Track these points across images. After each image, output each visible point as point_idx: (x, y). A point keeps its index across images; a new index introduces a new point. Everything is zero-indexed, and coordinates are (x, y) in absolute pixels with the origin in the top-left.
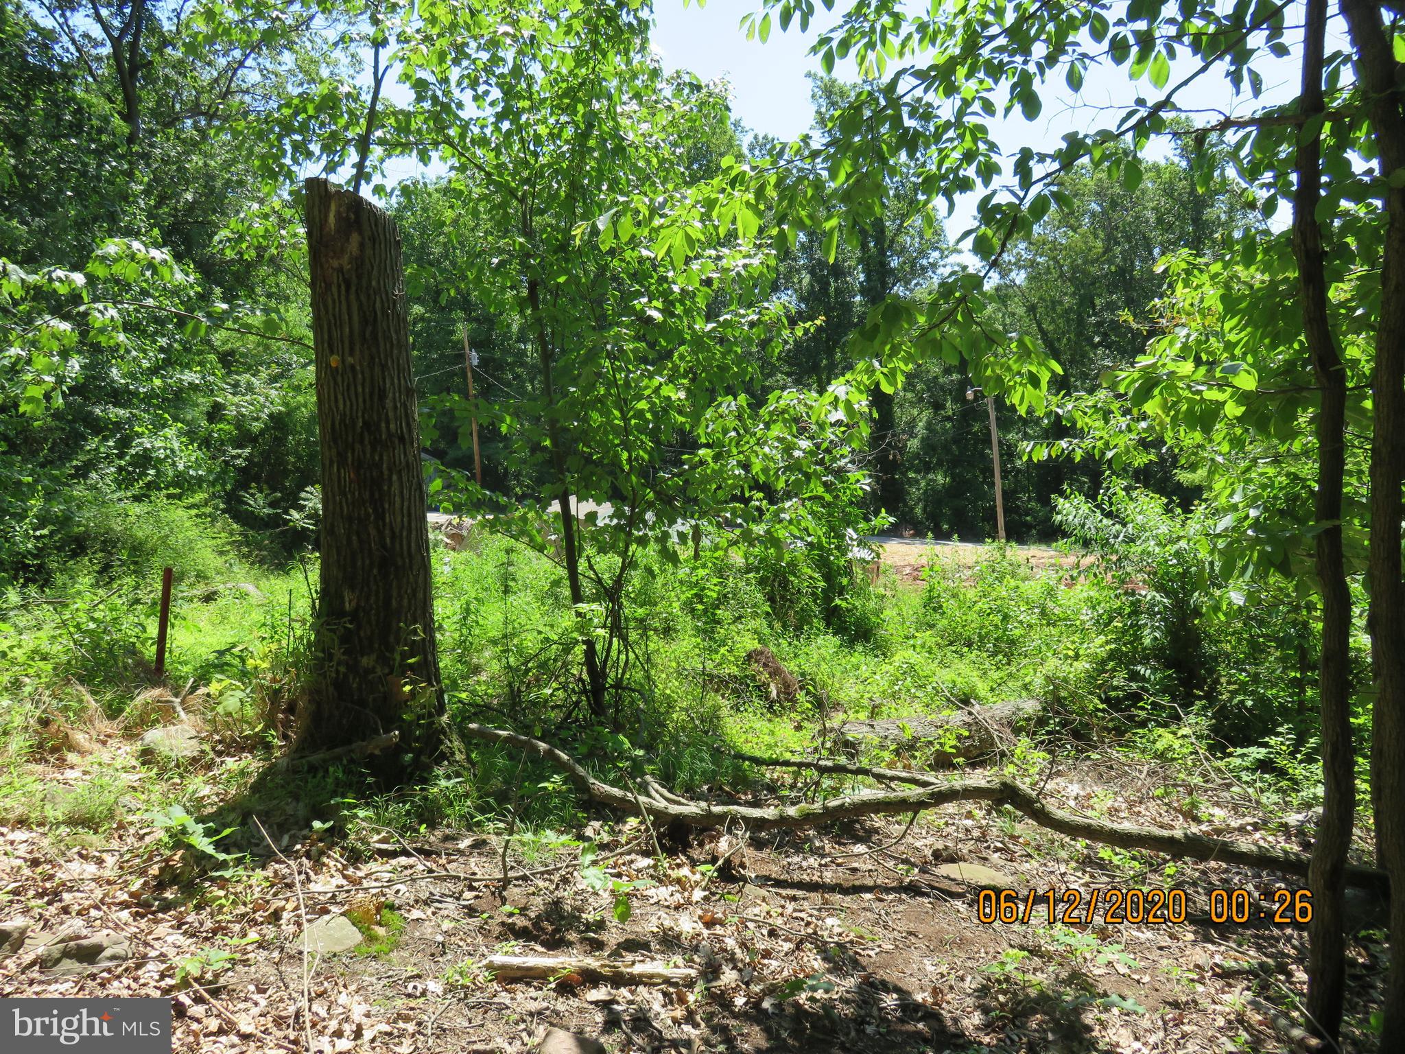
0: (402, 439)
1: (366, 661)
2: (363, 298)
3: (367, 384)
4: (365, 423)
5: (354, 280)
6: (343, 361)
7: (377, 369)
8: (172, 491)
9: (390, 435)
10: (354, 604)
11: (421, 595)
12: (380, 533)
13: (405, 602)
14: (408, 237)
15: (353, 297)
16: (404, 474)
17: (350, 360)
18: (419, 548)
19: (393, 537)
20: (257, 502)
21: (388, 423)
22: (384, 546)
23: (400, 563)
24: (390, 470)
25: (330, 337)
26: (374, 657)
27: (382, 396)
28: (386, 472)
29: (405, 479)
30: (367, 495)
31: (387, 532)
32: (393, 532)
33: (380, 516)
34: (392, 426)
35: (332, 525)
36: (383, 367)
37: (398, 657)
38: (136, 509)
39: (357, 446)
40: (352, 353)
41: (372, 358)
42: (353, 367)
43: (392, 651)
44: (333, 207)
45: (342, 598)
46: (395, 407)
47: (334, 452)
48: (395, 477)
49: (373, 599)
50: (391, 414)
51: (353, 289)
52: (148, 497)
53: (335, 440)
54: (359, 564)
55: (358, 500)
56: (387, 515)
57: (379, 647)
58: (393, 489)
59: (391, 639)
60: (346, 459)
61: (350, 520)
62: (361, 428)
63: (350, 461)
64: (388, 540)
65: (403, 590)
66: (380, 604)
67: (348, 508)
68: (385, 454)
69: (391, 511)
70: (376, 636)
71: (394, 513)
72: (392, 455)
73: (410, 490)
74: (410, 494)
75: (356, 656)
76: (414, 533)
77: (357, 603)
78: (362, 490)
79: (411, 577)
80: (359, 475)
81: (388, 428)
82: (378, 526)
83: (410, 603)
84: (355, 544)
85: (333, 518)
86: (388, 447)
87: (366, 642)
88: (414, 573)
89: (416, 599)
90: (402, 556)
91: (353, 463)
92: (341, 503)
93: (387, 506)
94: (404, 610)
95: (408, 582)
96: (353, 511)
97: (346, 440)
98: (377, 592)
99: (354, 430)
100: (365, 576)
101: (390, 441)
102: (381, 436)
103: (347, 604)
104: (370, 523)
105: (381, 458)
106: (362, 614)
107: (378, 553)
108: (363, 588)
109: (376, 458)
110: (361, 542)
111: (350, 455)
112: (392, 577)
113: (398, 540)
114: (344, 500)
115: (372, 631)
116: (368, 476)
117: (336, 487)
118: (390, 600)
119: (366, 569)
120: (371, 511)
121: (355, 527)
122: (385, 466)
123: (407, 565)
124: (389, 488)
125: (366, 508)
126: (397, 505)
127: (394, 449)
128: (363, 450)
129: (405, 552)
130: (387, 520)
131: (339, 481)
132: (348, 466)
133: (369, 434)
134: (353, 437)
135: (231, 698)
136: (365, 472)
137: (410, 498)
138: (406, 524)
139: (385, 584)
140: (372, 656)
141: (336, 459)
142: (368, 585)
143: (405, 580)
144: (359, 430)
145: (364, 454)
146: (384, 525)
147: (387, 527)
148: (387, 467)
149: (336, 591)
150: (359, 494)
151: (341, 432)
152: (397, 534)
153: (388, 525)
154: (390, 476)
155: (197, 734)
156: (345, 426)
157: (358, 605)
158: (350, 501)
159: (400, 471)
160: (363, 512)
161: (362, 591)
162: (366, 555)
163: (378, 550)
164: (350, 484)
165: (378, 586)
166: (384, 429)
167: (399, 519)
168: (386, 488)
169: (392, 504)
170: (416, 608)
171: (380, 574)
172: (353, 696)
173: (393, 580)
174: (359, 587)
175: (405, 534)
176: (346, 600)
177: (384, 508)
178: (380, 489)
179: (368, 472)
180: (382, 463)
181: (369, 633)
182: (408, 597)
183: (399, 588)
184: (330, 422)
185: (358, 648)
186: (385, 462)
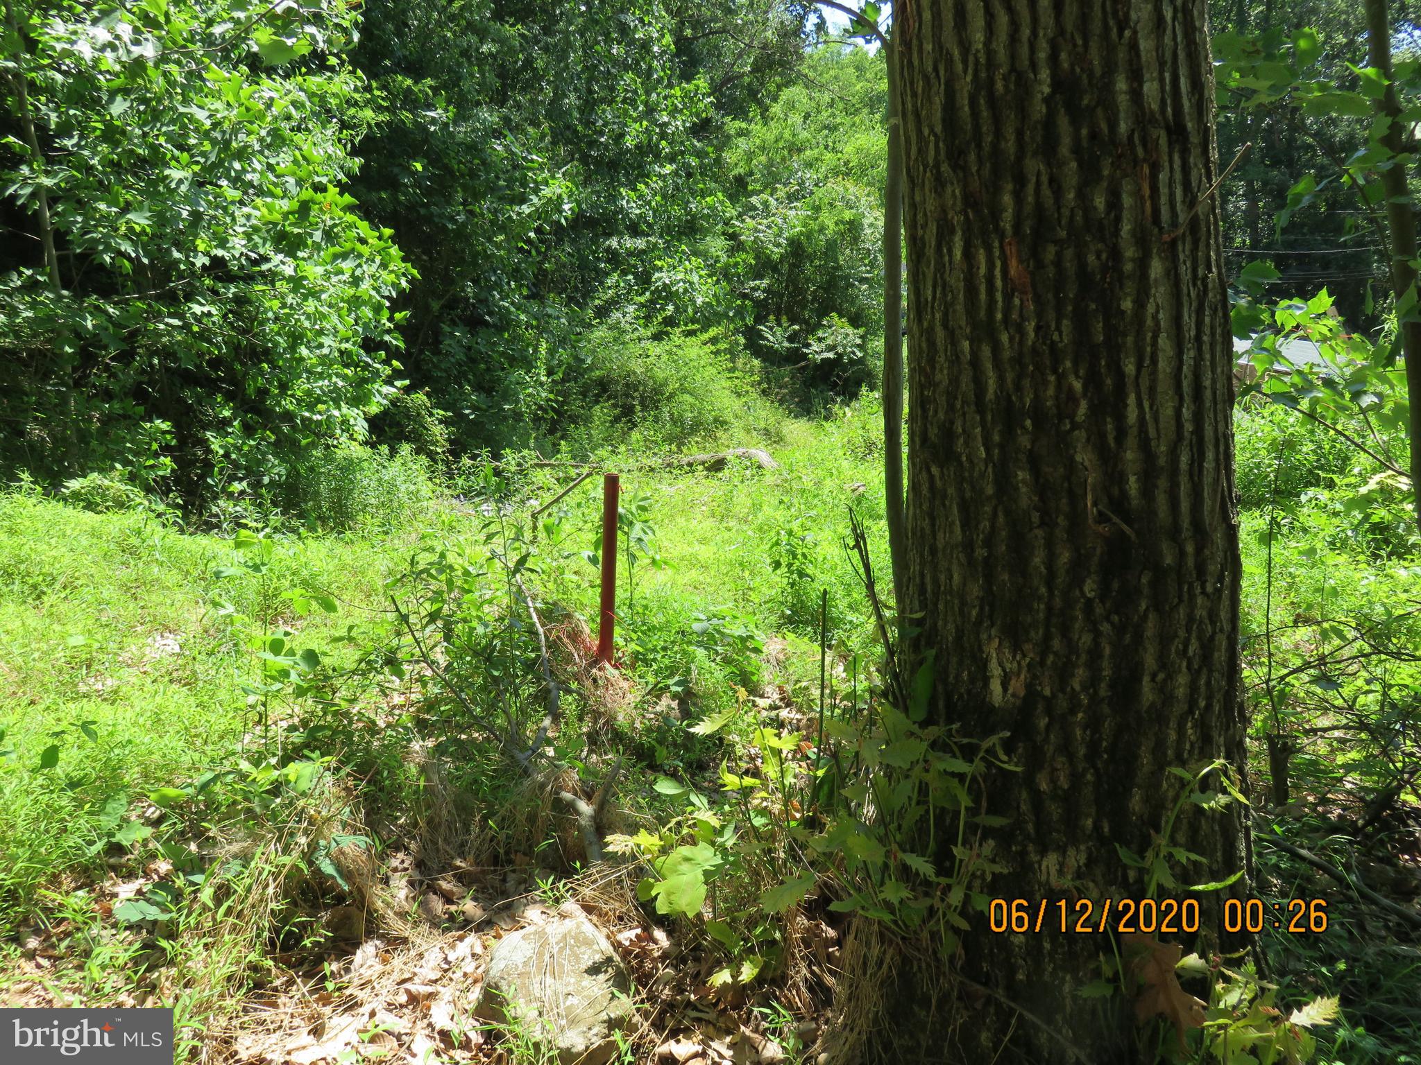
0: (1177, 132)
4: (1058, 83)
8: (691, 327)
9: (1142, 119)
10: (1017, 686)
12: (1108, 459)
13: (1181, 684)
16: (1183, 252)
18: (1222, 501)
19: (1148, 475)
20: (775, 336)
21: (1136, 76)
22: (1119, 504)
23: (1168, 560)
24: (1142, 240)
26: (1077, 858)
28: (1130, 252)
29: (1185, 270)
30: (1065, 335)
31: (1131, 456)
32: (1148, 454)
33: (1108, 405)
34: (1150, 90)
35: (948, 434)
37: (1159, 876)
38: (655, 349)
39: (1034, 166)
45: (984, 665)
46: (1158, 22)
47: (954, 191)
48: (1156, 268)
49: (1080, 675)
50: (1145, 46)
52: (667, 334)
53: (956, 157)
54: (1038, 560)
55: (1034, 351)
56: (1132, 400)
57: (1097, 827)
58: (1151, 309)
59: (1136, 802)
60: (996, 214)
61: (1009, 416)
62: (1047, 100)
63: (1007, 222)
64: (1133, 484)
65: (1176, 645)
66: (1104, 691)
67: (1001, 378)
68: (1127, 187)
69: (1145, 383)
70: (1088, 791)
71: (1152, 390)
72: (1147, 192)
73: (1200, 311)
74: (1199, 324)
75: (1023, 854)
76: (1210, 455)
77: (1029, 687)
78: (1051, 315)
79: (1199, 601)
80: (1040, 265)
81: (1136, 95)
82: (1102, 436)
83: (1193, 687)
84: (1025, 496)
85: (951, 408)
86: (1136, 162)
87: (1055, 811)
88: (1209, 589)
89: (1210, 671)
90: (1174, 533)
91: (1017, 227)
92: (975, 363)
93: (1130, 368)
94: (1179, 708)
95: (1191, 618)
96: (1018, 388)
97: (996, 151)
98: (1095, 654)
99: (1022, 110)
100: (1058, 602)
101: (1144, 143)
102: (1113, 125)
103: (996, 686)
104: (1075, 426)
105: (1114, 204)
106: (1043, 722)
107: (1104, 529)
108: (1047, 638)
109: (1100, 202)
110: (1042, 488)
111: (1007, 199)
112: (1144, 606)
113: (1163, 483)
114: (986, 351)
115: (1075, 777)
116: (1070, 266)
117: (960, 308)
118: (1136, 678)
119: (1061, 579)
120: (1078, 386)
121: (1024, 441)
122: (1126, 228)
123: (1190, 562)
124: (1140, 304)
125: (1061, 378)
126: (1162, 364)
127: (1155, 168)
128: (1052, 180)
129: (1185, 523)
130: (1132, 415)
131: (971, 290)
132: (1002, 236)
133: (1075, 123)
134: (1020, 134)
135: (685, 867)
136: (1059, 255)
137: (1198, 338)
138: (1189, 427)
139: (1120, 630)
140: (1071, 852)
141: (957, 219)
142: (1065, 631)
143: (1182, 612)
144: (1038, 109)
145: (1058, 192)
146: (1121, 433)
147: (1131, 441)
148: (1133, 233)
149: (959, 637)
150: (1038, 328)
151: (977, 127)
152: (1162, 461)
153: (1134, 431)
154: (1143, 265)
155: (610, 951)
156: (992, 101)
157: (1031, 693)
158: (1007, 354)
159: (1173, 244)
160: (1051, 391)
161: (1045, 648)
162: (1060, 534)
163: (1102, 518)
164: (1008, 297)
165: (1097, 634)
166: (1123, 100)
167: (1168, 411)
168: (1127, 305)
169: (1148, 361)
170: (1209, 698)
171: (1103, 595)
172: (1012, 970)
173: (1144, 618)
174: (1037, 635)
175: (1184, 459)
176: (995, 670)
177: (1120, 375)
178: (1110, 311)
179: (1069, 253)
180: (1118, 219)
181: (1064, 783)
182: (1189, 667)
183: (1164, 641)
184: (938, 101)
185: (1030, 827)
186: (1126, 215)
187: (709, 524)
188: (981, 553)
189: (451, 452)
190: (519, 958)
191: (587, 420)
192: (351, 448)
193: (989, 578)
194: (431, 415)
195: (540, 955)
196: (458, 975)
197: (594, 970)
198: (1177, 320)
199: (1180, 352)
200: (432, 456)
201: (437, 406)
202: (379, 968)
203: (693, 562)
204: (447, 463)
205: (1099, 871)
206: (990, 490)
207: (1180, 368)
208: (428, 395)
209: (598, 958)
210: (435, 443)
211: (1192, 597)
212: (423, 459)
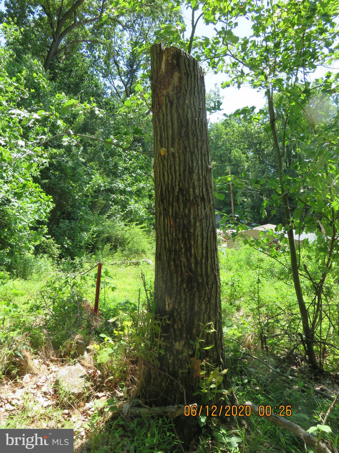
0: (203, 199)
1: (178, 346)
2: (180, 111)
3: (182, 165)
4: (180, 189)
5: (175, 101)
6: (168, 151)
7: (188, 155)
8: (136, 222)
9: (195, 197)
10: (171, 306)
11: (213, 301)
12: (188, 260)
13: (203, 306)
14: (212, 140)
15: (174, 110)
16: (204, 221)
17: (172, 150)
18: (213, 269)
19: (196, 263)
21: (194, 189)
22: (190, 269)
23: (200, 281)
24: (195, 219)
25: (161, 138)
26: (182, 343)
27: (191, 173)
28: (192, 221)
29: (204, 225)
30: (180, 236)
31: (193, 260)
32: (196, 260)
33: (188, 250)
34: (197, 191)
35: (160, 254)
36: (192, 153)
37: (198, 346)
38: (125, 229)
39: (175, 204)
40: (173, 147)
41: (185, 148)
42: (173, 154)
43: (195, 340)
44: (164, 58)
45: (165, 302)
46: (199, 179)
47: (162, 207)
48: (198, 224)
49: (183, 304)
50: (196, 183)
51: (175, 105)
53: (162, 201)
54: (175, 280)
55: (175, 239)
56: (193, 249)
57: (186, 336)
58: (197, 232)
59: (194, 331)
60: (168, 212)
61: (170, 251)
62: (178, 192)
63: (170, 214)
64: (193, 265)
65: (202, 298)
66: (187, 307)
67: (169, 244)
68: (192, 209)
69: (195, 246)
70: (184, 329)
71: (197, 247)
72: (196, 210)
73: (208, 232)
74: (207, 235)
75: (172, 342)
76: (210, 260)
77: (173, 306)
78: (178, 232)
79: (207, 289)
80: (176, 222)
81: (194, 192)
82: (187, 256)
83: (206, 307)
84: (173, 267)
85: (161, 249)
86: (194, 204)
87: (178, 333)
88: (209, 287)
89: (210, 304)
90: (202, 276)
91: (172, 215)
92: (165, 241)
93: (192, 243)
94: (203, 312)
95: (205, 293)
96: (172, 246)
97: (169, 200)
98: (186, 299)
99: (173, 194)
100: (178, 289)
101: (196, 200)
102: (189, 197)
103: (167, 306)
104: (182, 254)
105: (189, 212)
106: (176, 314)
107: (186, 274)
108: (177, 296)
109: (187, 211)
110: (176, 266)
111: (170, 210)
112: (195, 290)
113: (199, 265)
114: (167, 238)
115: (182, 325)
116: (181, 223)
117: (162, 230)
118: (194, 304)
119: (179, 284)
120: (183, 246)
121: (173, 256)
122: (192, 216)
123: (205, 281)
124: (195, 231)
125: (179, 244)
126: (199, 242)
127: (198, 205)
128: (179, 207)
129: (204, 273)
130: (193, 252)
131: (164, 226)
132: (169, 216)
133: (183, 196)
134: (173, 198)
135: (105, 353)
136: (179, 221)
137: (207, 237)
138: (205, 255)
139: (191, 294)
140: (181, 342)
141: (162, 213)
142: (180, 295)
143: (203, 292)
144: (176, 194)
145: (179, 209)
146: (191, 255)
147: (193, 257)
148: (193, 217)
149: (161, 296)
150: (176, 234)
151: (166, 196)
152: (199, 261)
153: (193, 255)
154: (195, 223)
155: (86, 373)
156: (168, 191)
157: (174, 308)
158: (170, 239)
159: (201, 220)
160: (178, 247)
161: (176, 298)
162: (179, 275)
163: (186, 272)
164: (170, 228)
165: (186, 295)
166: (192, 193)
167: (200, 251)
168: (192, 231)
169: (196, 242)
170: (210, 310)
171: (187, 287)
172: (169, 368)
173: (196, 292)
174: (174, 295)
175: (204, 261)
176: (167, 303)
177: (191, 244)
178: (189, 232)
179: (181, 221)
180: (190, 215)
181: (180, 327)
182: (205, 303)
183: (200, 297)
184: (160, 190)
185: (173, 336)
186: (192, 214)
187: (132, 280)
188: (165, 279)
189: (59, 257)
190: (64, 374)
191: (102, 249)
192: (29, 255)
193: (166, 284)
194: (54, 246)
195: (69, 373)
196: (49, 381)
197: (82, 377)
198: (202, 234)
199: (203, 240)
200: (53, 258)
201: (56, 243)
202: (29, 380)
203: (125, 290)
204: (58, 261)
205: (187, 346)
206: (167, 266)
207: (203, 243)
208: (54, 240)
209: (83, 375)
210: (54, 254)
211: (206, 288)
212: (51, 259)
